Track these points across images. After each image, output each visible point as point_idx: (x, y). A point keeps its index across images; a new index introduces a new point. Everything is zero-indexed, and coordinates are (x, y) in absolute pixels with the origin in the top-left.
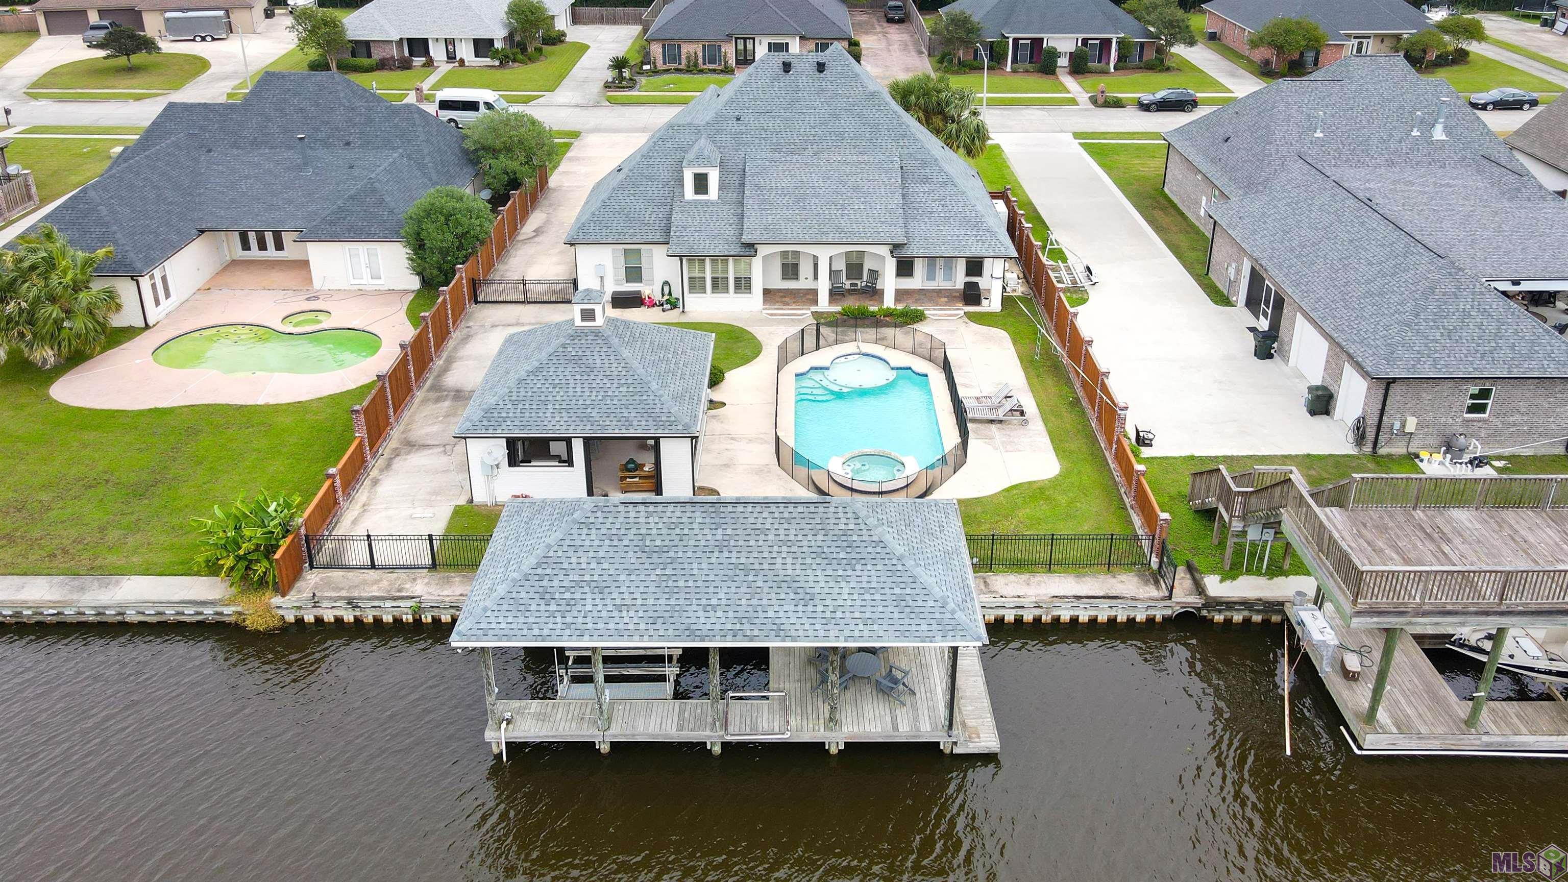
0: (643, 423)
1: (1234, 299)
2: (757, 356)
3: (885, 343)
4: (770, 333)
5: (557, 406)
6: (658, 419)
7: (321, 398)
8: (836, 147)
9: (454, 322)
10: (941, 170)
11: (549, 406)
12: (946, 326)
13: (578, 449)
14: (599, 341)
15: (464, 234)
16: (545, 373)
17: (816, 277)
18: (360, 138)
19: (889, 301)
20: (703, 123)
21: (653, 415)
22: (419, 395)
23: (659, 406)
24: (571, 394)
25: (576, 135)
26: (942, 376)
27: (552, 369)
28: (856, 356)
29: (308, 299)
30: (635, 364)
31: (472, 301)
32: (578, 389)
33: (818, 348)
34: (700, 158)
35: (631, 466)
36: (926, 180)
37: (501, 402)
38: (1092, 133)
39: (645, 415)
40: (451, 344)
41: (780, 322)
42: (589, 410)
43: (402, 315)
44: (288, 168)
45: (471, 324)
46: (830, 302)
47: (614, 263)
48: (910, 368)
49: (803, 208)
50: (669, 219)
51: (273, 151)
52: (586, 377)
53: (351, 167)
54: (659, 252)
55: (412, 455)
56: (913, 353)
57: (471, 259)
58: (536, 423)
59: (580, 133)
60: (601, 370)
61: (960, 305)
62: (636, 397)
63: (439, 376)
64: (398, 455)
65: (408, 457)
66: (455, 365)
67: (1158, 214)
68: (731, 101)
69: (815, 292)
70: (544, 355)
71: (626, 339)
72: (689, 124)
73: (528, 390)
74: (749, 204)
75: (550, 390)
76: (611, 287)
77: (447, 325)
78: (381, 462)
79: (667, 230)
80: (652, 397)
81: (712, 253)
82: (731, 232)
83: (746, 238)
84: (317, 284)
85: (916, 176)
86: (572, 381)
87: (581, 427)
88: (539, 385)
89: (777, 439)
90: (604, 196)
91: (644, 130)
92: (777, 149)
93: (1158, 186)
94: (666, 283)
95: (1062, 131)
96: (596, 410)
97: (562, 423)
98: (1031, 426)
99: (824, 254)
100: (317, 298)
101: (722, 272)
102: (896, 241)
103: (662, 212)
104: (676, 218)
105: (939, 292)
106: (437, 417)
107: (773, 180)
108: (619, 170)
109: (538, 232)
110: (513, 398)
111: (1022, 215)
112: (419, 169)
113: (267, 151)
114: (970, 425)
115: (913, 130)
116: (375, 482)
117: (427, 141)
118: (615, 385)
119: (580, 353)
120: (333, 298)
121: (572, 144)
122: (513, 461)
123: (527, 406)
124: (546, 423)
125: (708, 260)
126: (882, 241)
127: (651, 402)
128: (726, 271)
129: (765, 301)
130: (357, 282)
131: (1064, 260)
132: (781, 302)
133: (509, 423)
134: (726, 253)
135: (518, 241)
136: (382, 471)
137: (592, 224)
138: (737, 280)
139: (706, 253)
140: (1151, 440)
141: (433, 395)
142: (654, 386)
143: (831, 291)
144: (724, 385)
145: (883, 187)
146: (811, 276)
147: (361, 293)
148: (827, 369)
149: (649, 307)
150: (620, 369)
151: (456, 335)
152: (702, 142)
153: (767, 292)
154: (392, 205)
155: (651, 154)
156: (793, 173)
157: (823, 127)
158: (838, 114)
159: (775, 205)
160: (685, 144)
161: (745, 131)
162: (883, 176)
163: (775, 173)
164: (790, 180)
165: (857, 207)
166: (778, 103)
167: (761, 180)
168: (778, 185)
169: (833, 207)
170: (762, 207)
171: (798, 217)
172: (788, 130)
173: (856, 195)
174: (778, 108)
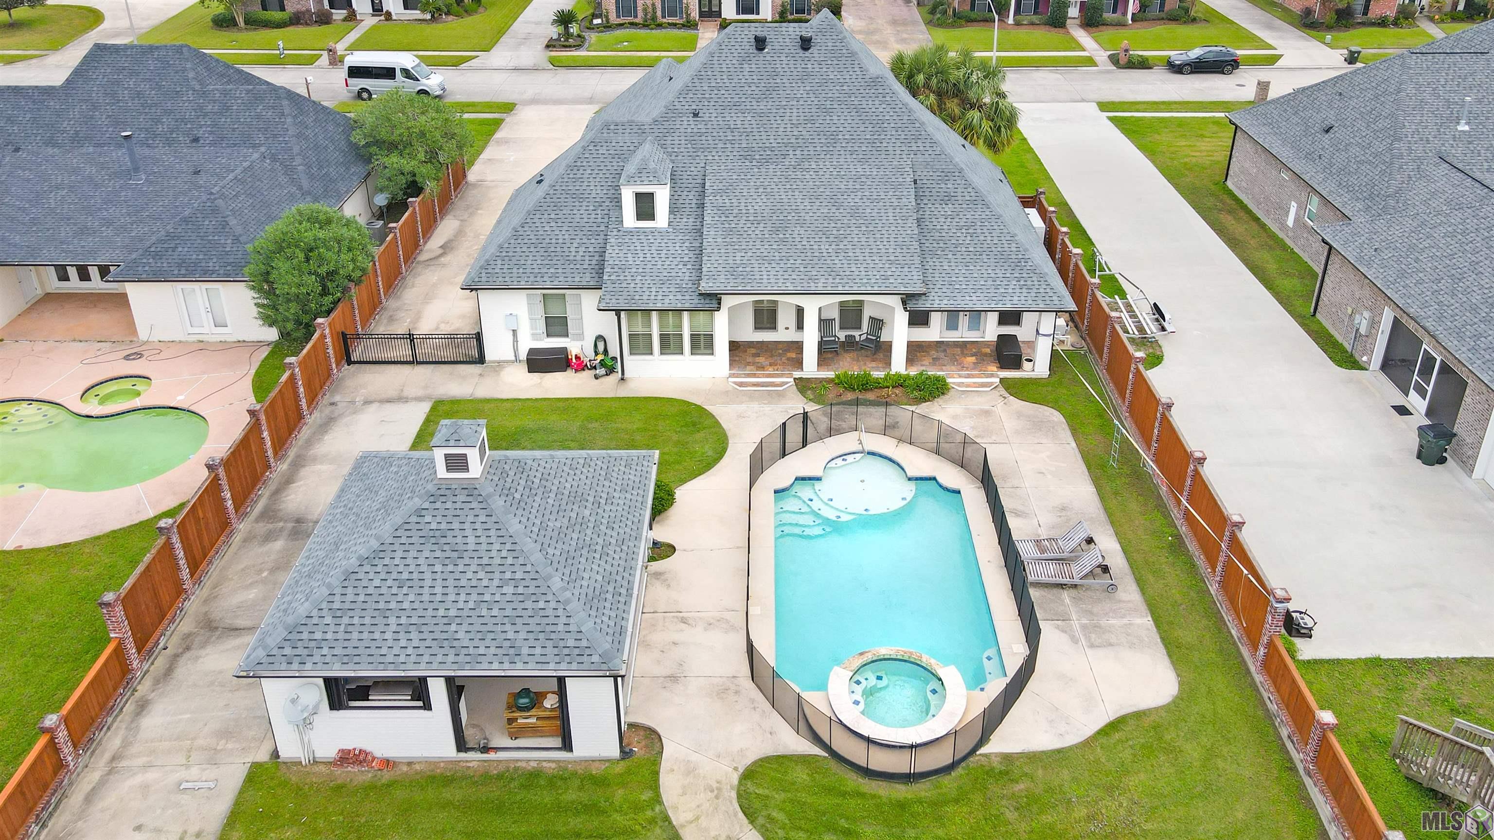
0: (538, 651)
1: (1365, 359)
2: (721, 458)
3: (897, 433)
4: (740, 416)
5: (403, 620)
6: (562, 644)
7: (98, 538)
8: (827, 152)
9: (310, 404)
10: (968, 184)
11: (390, 621)
12: (979, 402)
13: (438, 691)
14: (473, 505)
15: (331, 274)
16: (387, 561)
17: (800, 326)
18: (211, 133)
19: (899, 363)
20: (649, 120)
21: (553, 636)
22: (242, 528)
23: (563, 620)
24: (426, 598)
25: (509, 108)
26: (981, 495)
27: (399, 554)
28: (858, 456)
29: (127, 358)
30: (528, 545)
31: (344, 362)
32: (438, 590)
33: (805, 444)
34: (643, 173)
35: (524, 701)
36: (948, 198)
37: (315, 613)
38: (1120, 103)
39: (541, 636)
40: (305, 432)
41: (751, 397)
42: (453, 627)
43: (247, 384)
44: (114, 173)
45: (337, 398)
46: (819, 365)
47: (530, 312)
48: (934, 479)
49: (784, 241)
50: (602, 254)
51: (99, 150)
52: (451, 568)
53: (197, 173)
54: (589, 301)
55: (209, 649)
56: (937, 452)
57: (340, 305)
58: (368, 651)
59: (514, 105)
60: (475, 555)
61: (993, 368)
62: (529, 604)
63: (277, 492)
64: (188, 648)
65: (203, 652)
66: (303, 472)
67: (1229, 221)
68: (686, 90)
69: (798, 347)
70: (386, 529)
71: (517, 496)
72: (631, 123)
73: (360, 590)
74: (710, 236)
75: (394, 590)
76: (526, 344)
77: (298, 408)
78: (160, 662)
79: (600, 271)
80: (553, 604)
81: (659, 306)
82: (685, 274)
83: (706, 286)
84: (143, 334)
85: (934, 193)
86: (428, 576)
87: (440, 658)
88: (377, 582)
89: (751, 649)
90: (516, 221)
91: (590, 101)
92: (747, 155)
93: (1217, 178)
94: (600, 338)
95: (1083, 100)
96: (465, 627)
97: (410, 651)
98: (1121, 594)
99: (812, 307)
100: (140, 355)
101: (674, 327)
102: (910, 290)
103: (594, 244)
104: (612, 254)
105: (963, 346)
106: (261, 571)
107: (743, 200)
108: (539, 182)
109: (446, 248)
110: (336, 605)
111: (1066, 233)
112: (285, 174)
113: (91, 149)
114: (1034, 593)
115: (930, 129)
116: (143, 706)
117: (299, 136)
118: (496, 582)
119: (443, 526)
120: (162, 356)
121: (503, 120)
122: (336, 704)
123: (356, 620)
124: (384, 651)
125: (654, 315)
126: (891, 289)
127: (549, 612)
128: (680, 326)
129: (733, 362)
130: (197, 331)
131: (1123, 295)
132: (754, 364)
133: (325, 651)
134: (679, 306)
135: (418, 263)
136: (157, 682)
137: (499, 262)
138: (694, 338)
139: (651, 306)
140: (1311, 629)
141: (262, 528)
142: (556, 583)
143: (820, 344)
144: (675, 512)
145: (890, 210)
146: (793, 324)
147: (201, 346)
148: (819, 479)
149: (576, 371)
150: (504, 553)
151: (313, 419)
152: (647, 148)
153: (734, 346)
154: (239, 230)
155: (579, 164)
156: (769, 190)
157: (809, 125)
158: (828, 107)
159: (745, 236)
160: (625, 148)
161: (704, 131)
162: (891, 193)
163: (745, 190)
164: (765, 200)
165: (856, 239)
166: (749, 92)
167: (726, 201)
168: (750, 208)
169: (824, 239)
170: (728, 240)
171: (776, 254)
172: (762, 129)
173: (854, 221)
174: (749, 100)
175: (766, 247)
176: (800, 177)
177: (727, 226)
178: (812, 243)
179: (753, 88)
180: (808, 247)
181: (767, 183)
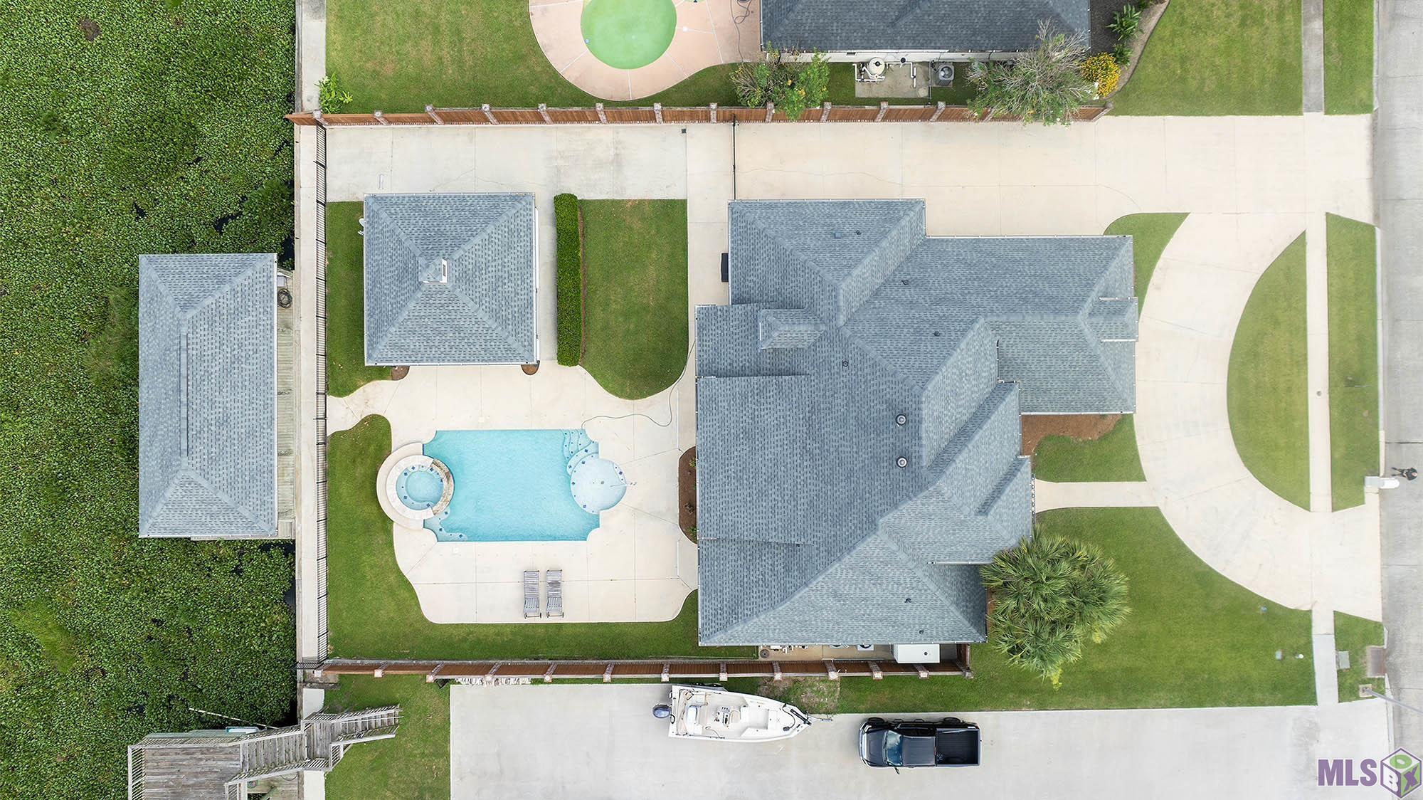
107: (772, 406)
145: (765, 521)
155: (807, 271)
156: (782, 427)
157: (837, 461)
158: (852, 479)
159: (741, 408)
160: (818, 307)
161: (832, 372)
162: (780, 524)
163: (781, 408)
164: (772, 423)
165: (739, 492)
166: (863, 410)
167: (772, 393)
168: (766, 411)
169: (739, 468)
170: (738, 395)
171: (726, 432)
172: (834, 421)
173: (755, 492)
174: (857, 410)
175: (732, 425)
176: (795, 451)
177: (750, 394)
178: (736, 459)
179: (866, 413)
180: (732, 456)
181: (788, 425)
